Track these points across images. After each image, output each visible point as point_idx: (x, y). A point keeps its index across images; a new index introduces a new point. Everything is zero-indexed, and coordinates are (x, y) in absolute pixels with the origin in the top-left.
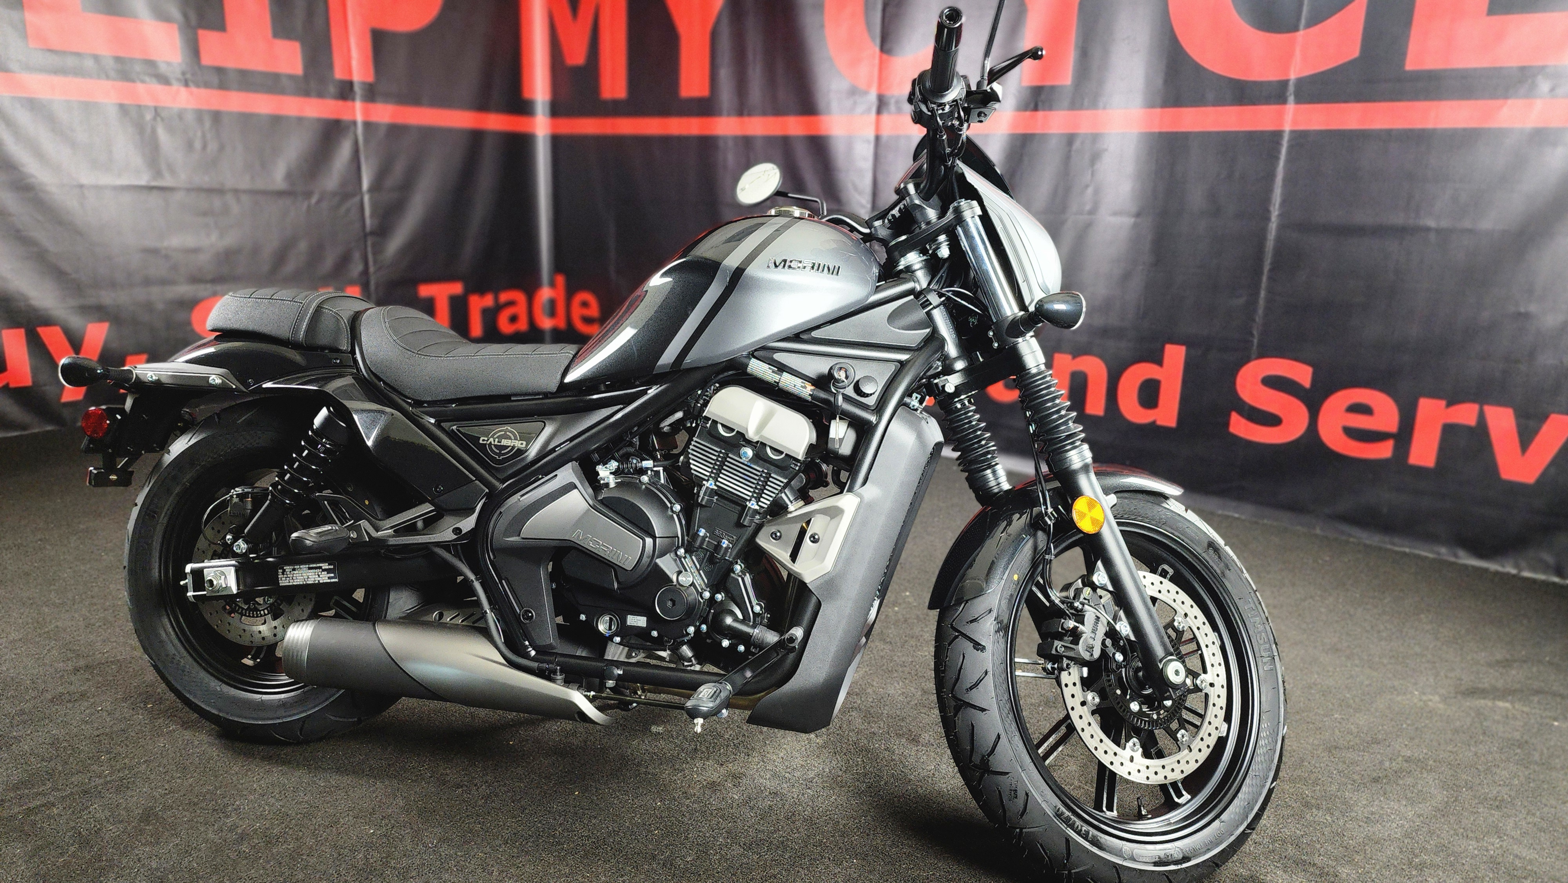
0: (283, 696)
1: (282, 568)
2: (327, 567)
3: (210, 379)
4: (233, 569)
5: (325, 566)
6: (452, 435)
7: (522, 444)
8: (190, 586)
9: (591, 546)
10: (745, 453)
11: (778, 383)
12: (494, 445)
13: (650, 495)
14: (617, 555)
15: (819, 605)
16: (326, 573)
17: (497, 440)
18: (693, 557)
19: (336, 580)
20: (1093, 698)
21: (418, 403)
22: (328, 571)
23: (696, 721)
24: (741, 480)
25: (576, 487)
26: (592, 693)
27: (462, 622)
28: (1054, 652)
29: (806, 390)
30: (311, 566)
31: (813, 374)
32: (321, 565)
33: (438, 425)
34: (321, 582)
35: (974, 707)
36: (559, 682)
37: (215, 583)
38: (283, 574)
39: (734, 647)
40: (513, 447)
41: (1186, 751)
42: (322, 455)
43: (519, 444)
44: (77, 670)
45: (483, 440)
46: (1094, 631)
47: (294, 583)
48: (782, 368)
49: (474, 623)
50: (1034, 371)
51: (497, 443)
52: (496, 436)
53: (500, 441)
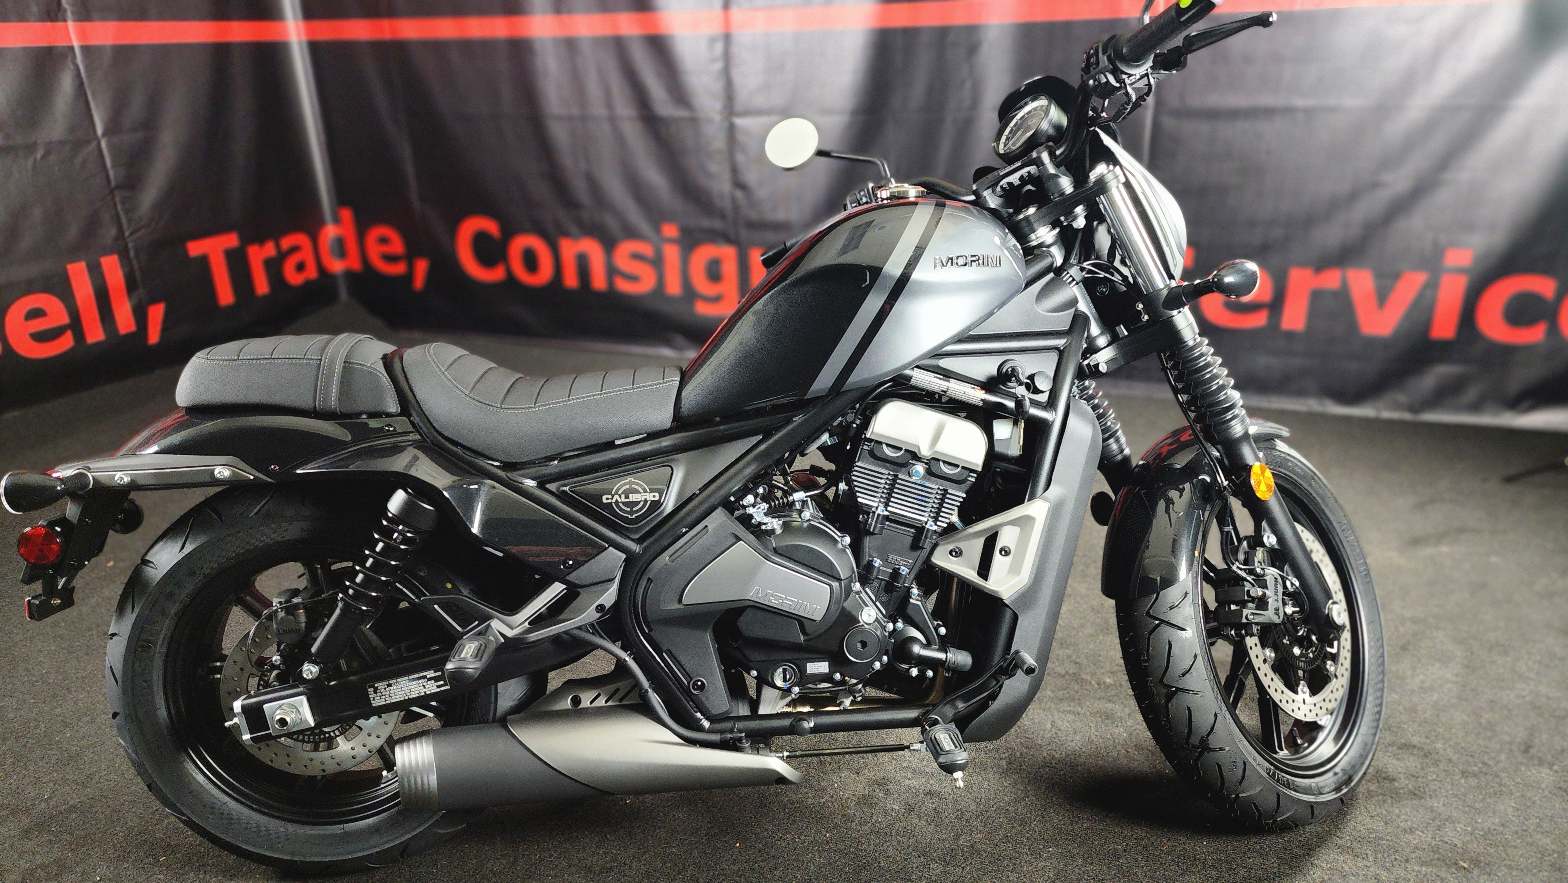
0: (371, 820)
1: (373, 686)
2: (433, 675)
3: (216, 472)
4: (304, 698)
5: (431, 674)
6: (562, 496)
7: (654, 496)
8: (244, 726)
9: (774, 602)
10: (917, 472)
11: (945, 392)
12: (623, 503)
13: (814, 531)
14: (803, 606)
15: (1015, 618)
16: (433, 681)
17: (623, 496)
18: (867, 589)
19: (448, 687)
20: (1270, 653)
21: (509, 466)
22: (436, 679)
23: (955, 776)
24: (915, 501)
25: (738, 539)
26: (786, 754)
27: (606, 702)
28: (1244, 620)
29: (977, 395)
30: (412, 677)
31: (981, 376)
32: (424, 674)
33: (542, 487)
34: (427, 693)
35: (1187, 691)
36: (746, 750)
37: (288, 719)
38: (375, 692)
39: (922, 673)
40: (646, 501)
42: (403, 547)
43: (651, 497)
45: (607, 499)
46: (1276, 593)
47: (393, 701)
48: (947, 374)
49: (620, 701)
50: (1191, 343)
51: (623, 500)
52: (620, 493)
53: (627, 497)
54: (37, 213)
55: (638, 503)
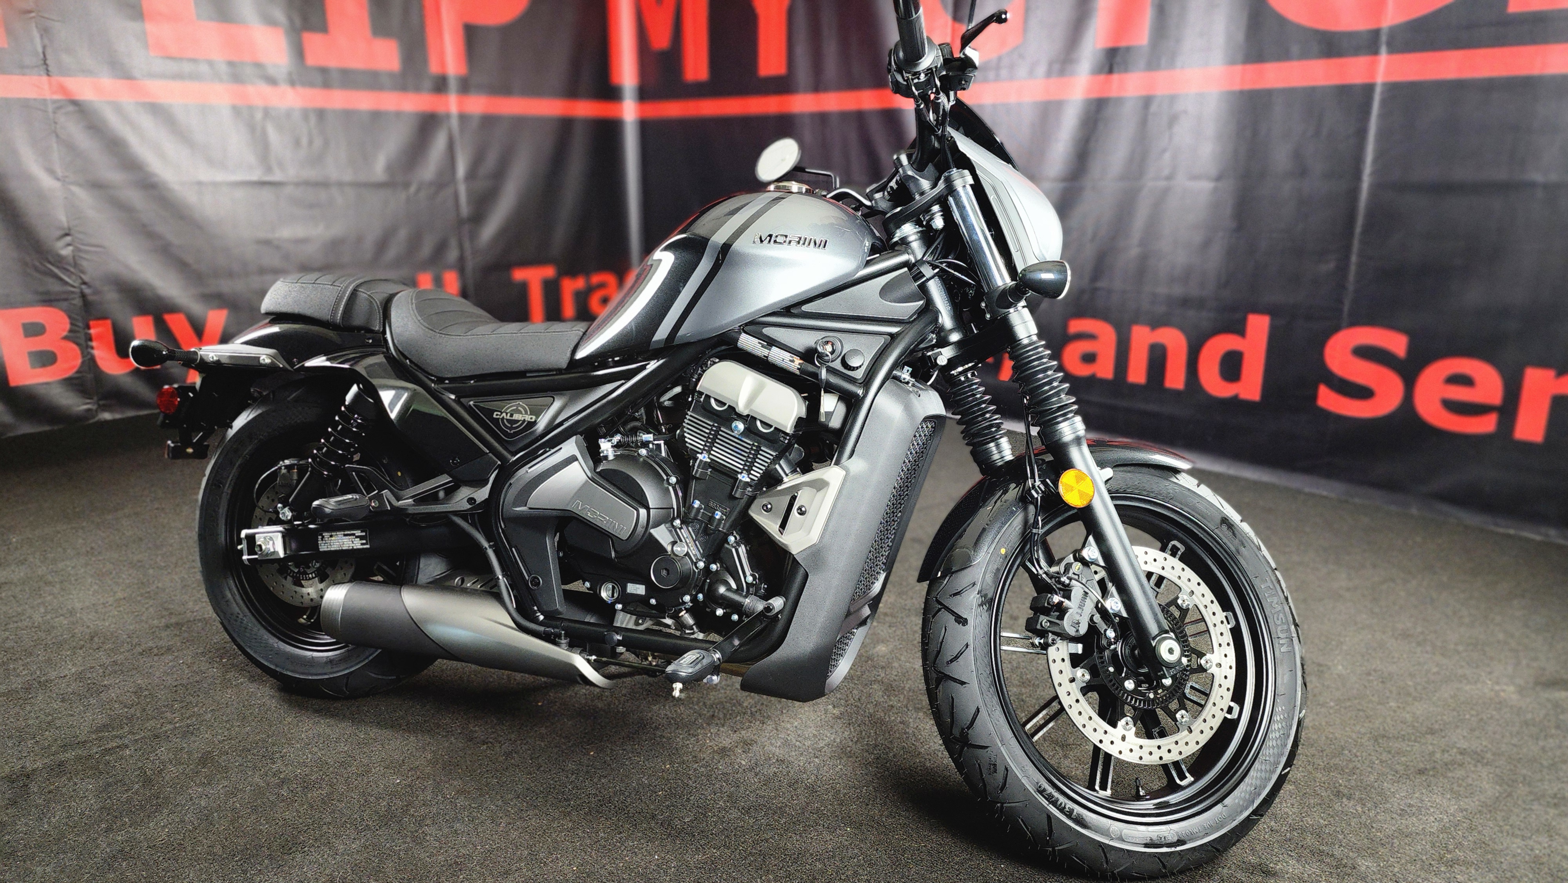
0: (330, 654)
1: (321, 535)
2: (360, 534)
3: (261, 359)
4: (280, 535)
5: (358, 533)
6: (469, 410)
7: (532, 418)
8: (245, 551)
9: (589, 516)
10: (736, 427)
11: (767, 357)
12: (507, 420)
13: (647, 467)
14: (613, 524)
15: (806, 577)
16: (358, 539)
17: (509, 415)
18: (690, 528)
19: (368, 546)
20: (1082, 675)
21: (440, 380)
22: (361, 538)
23: (674, 686)
24: (732, 453)
25: (577, 459)
26: (594, 657)
27: (481, 587)
28: (1039, 627)
29: (794, 364)
30: (346, 533)
31: (800, 348)
32: (352, 532)
33: (458, 401)
34: (355, 547)
35: (955, 680)
36: (563, 646)
37: (264, 547)
38: (322, 540)
39: (727, 616)
40: (524, 421)
41: (1186, 732)
42: (354, 429)
43: (528, 418)
44: (167, 627)
45: (497, 415)
46: (1081, 607)
47: (332, 549)
48: (771, 342)
49: (491, 588)
50: (1025, 342)
51: (508, 417)
52: (508, 411)
53: (512, 415)
54: (403, 234)
55: (518, 421)
